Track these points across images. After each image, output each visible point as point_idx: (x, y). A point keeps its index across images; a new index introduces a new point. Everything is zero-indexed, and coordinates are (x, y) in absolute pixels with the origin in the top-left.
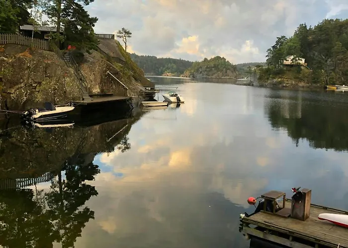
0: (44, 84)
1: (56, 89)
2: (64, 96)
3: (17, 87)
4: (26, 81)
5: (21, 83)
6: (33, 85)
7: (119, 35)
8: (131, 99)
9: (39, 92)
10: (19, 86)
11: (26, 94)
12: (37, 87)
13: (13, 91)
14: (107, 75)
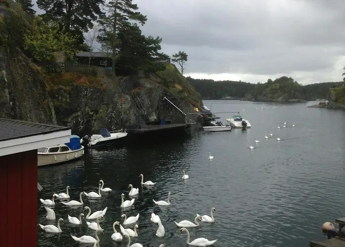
0: (101, 113)
1: (113, 117)
2: (120, 124)
3: (74, 115)
4: (82, 110)
5: (78, 112)
6: (90, 113)
7: (174, 58)
8: (189, 126)
9: (95, 120)
10: (76, 114)
11: (83, 123)
12: (94, 116)
13: (70, 120)
14: (164, 101)
